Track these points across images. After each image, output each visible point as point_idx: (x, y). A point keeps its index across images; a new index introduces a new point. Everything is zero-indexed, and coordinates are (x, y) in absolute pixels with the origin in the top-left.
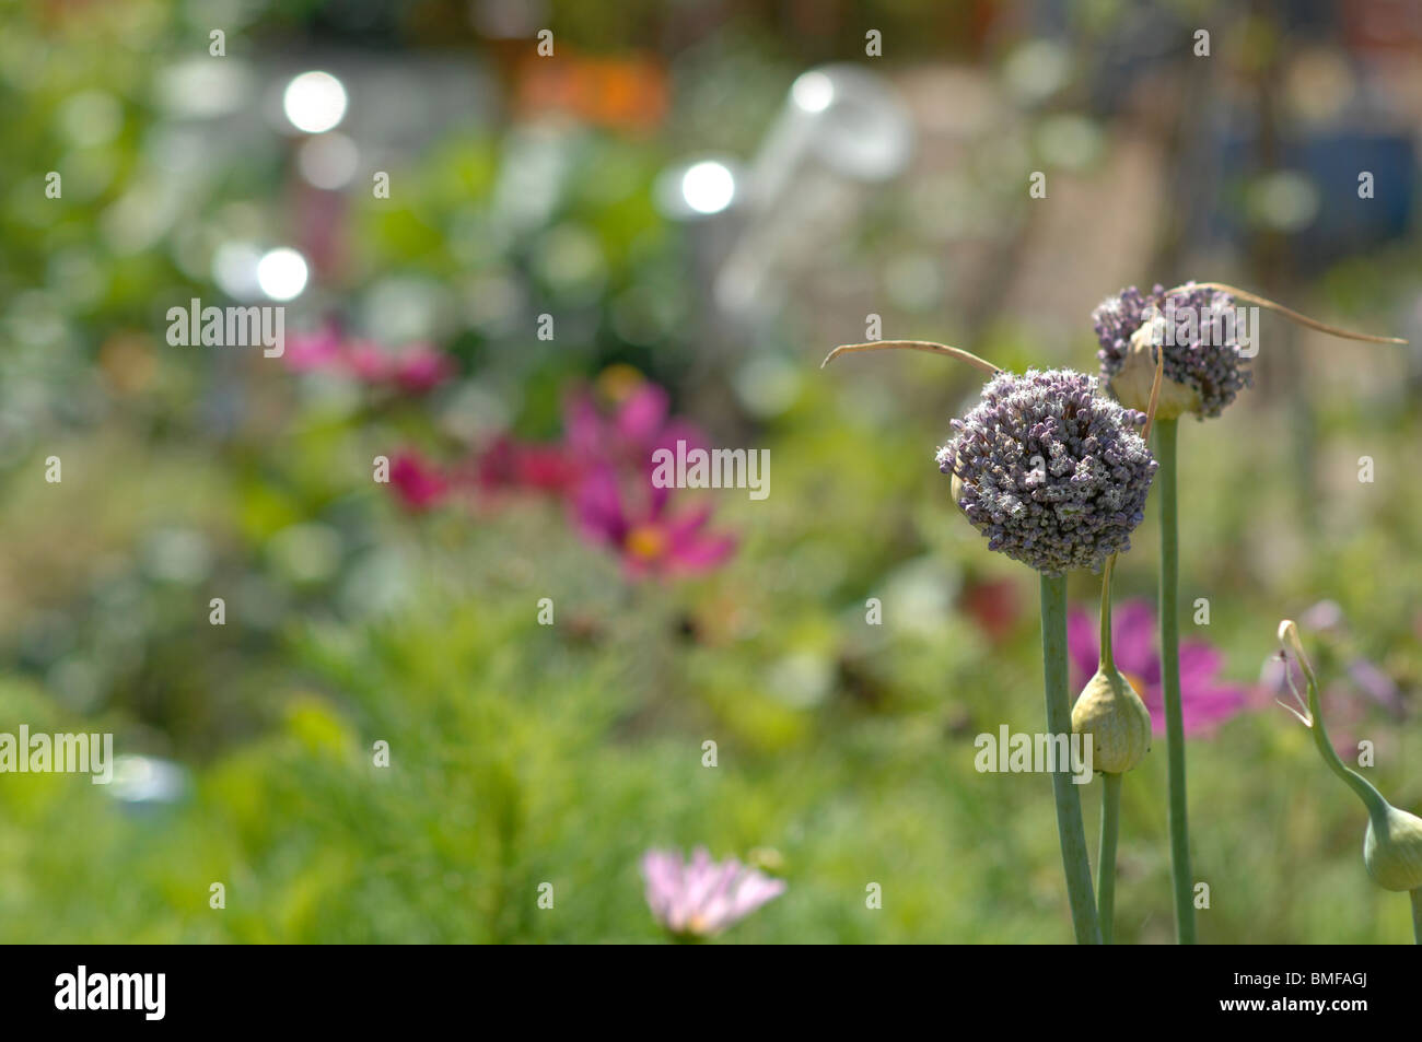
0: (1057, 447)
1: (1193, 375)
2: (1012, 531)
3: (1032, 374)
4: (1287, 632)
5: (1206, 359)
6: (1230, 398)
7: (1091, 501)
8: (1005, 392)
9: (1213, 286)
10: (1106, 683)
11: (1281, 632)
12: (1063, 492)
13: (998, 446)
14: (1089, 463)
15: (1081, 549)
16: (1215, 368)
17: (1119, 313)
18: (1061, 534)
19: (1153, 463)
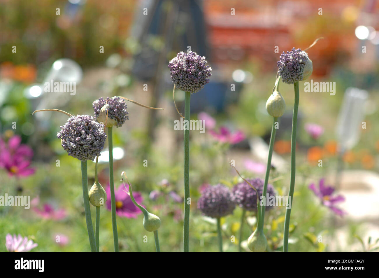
0: (83, 132)
1: (115, 117)
2: (73, 151)
3: (78, 116)
4: (123, 174)
5: (118, 113)
6: (124, 122)
7: (91, 144)
8: (72, 120)
9: (120, 97)
10: (96, 186)
11: (122, 174)
12: (84, 142)
13: (70, 132)
14: (90, 135)
15: (89, 155)
16: (120, 115)
17: (98, 103)
18: (85, 152)
19: (106, 136)
